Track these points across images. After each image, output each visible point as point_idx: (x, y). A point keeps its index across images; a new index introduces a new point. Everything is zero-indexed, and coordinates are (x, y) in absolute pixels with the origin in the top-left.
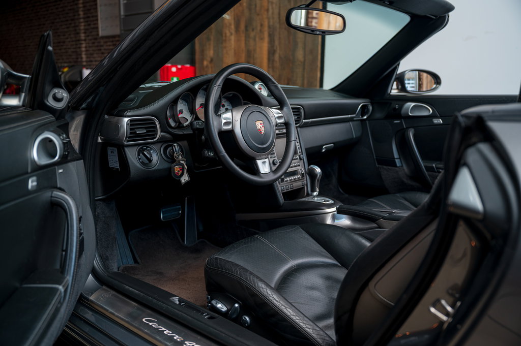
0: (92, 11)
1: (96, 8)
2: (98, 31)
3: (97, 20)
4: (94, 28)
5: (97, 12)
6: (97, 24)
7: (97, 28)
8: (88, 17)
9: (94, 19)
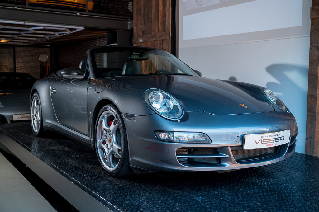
0: (102, 57)
1: (103, 56)
2: (103, 65)
3: (103, 61)
4: (102, 64)
5: (103, 57)
6: (103, 62)
7: (103, 64)
8: (100, 59)
9: (102, 60)
